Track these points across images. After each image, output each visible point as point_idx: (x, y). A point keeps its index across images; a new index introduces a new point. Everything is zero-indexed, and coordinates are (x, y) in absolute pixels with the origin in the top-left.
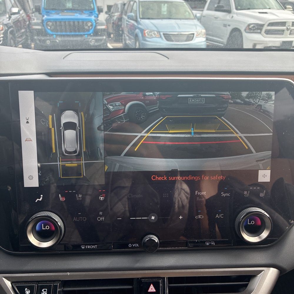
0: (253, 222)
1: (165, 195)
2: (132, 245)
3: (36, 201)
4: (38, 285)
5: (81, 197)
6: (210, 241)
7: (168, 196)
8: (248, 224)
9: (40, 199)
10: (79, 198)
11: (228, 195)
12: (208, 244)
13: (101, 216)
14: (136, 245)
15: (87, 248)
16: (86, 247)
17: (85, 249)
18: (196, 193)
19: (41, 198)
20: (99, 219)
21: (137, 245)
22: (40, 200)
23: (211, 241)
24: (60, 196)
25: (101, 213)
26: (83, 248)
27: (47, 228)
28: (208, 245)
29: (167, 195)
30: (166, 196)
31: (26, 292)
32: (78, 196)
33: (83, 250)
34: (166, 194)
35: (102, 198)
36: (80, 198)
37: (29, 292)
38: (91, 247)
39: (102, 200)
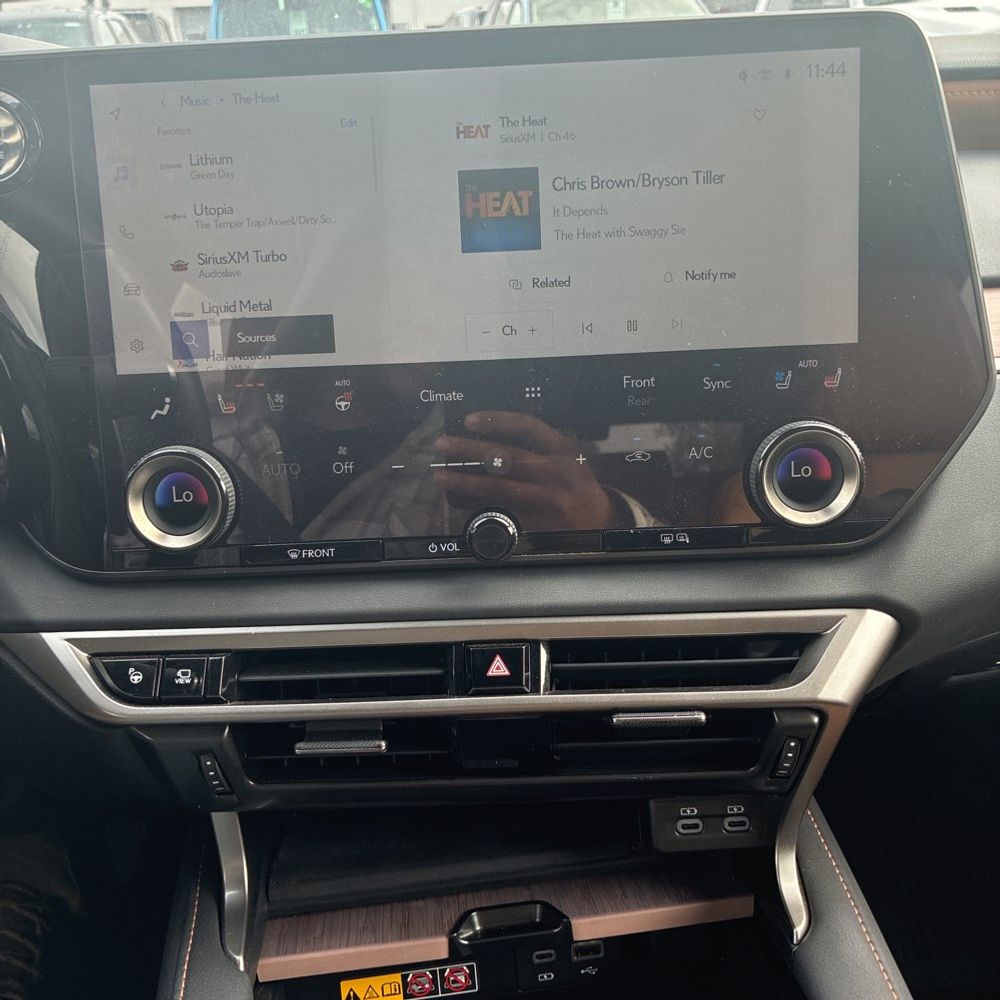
0: (806, 471)
1: (530, 392)
2: (439, 547)
3: (152, 418)
4: (164, 660)
5: (281, 401)
6: (675, 533)
7: (539, 395)
8: (793, 476)
9: (162, 410)
10: (276, 404)
11: (725, 385)
12: (667, 541)
13: (343, 459)
14: (451, 547)
15: (306, 556)
16: (301, 553)
17: (300, 561)
18: (625, 382)
19: (167, 407)
20: (338, 468)
21: (455, 546)
22: (164, 412)
23: (677, 531)
24: (220, 399)
25: (342, 451)
26: (294, 556)
27: (188, 497)
28: (667, 545)
29: (536, 392)
30: (533, 395)
31: (132, 677)
32: (273, 398)
33: (294, 562)
34: (533, 389)
35: (343, 404)
36: (278, 403)
37: (141, 677)
38: (318, 553)
39: (343, 409)
